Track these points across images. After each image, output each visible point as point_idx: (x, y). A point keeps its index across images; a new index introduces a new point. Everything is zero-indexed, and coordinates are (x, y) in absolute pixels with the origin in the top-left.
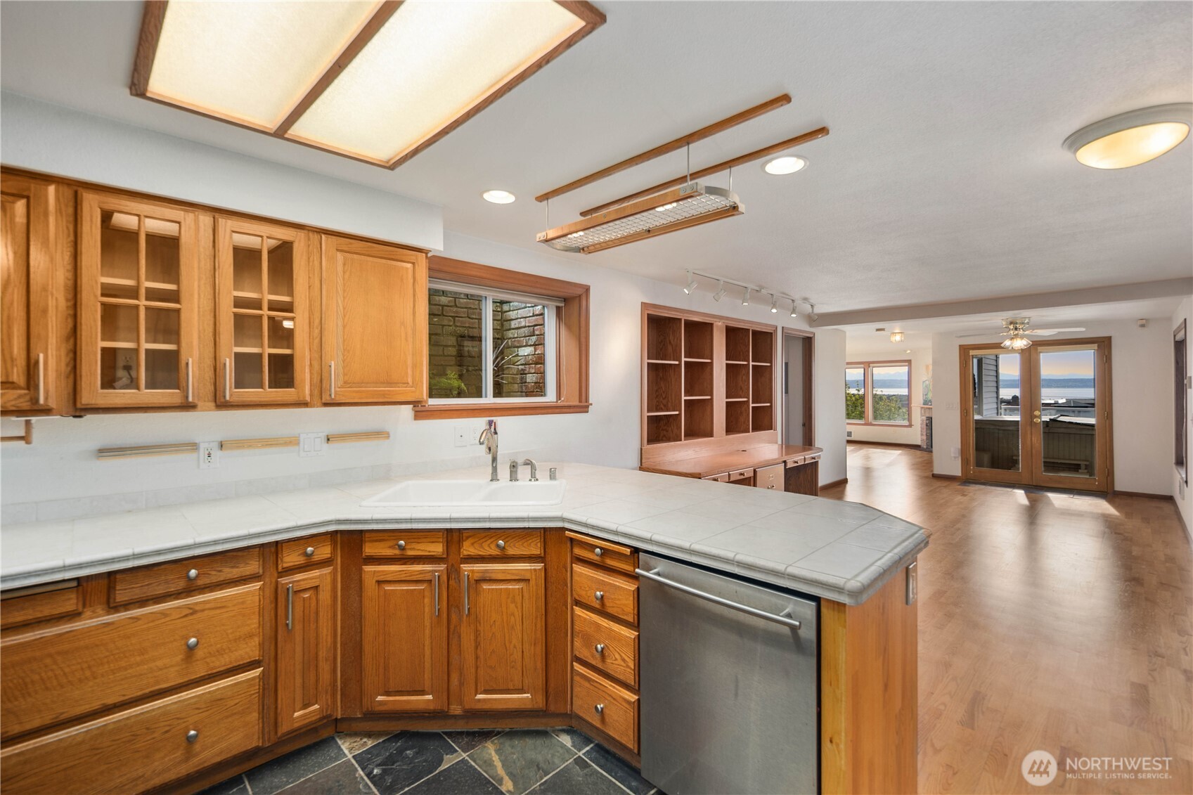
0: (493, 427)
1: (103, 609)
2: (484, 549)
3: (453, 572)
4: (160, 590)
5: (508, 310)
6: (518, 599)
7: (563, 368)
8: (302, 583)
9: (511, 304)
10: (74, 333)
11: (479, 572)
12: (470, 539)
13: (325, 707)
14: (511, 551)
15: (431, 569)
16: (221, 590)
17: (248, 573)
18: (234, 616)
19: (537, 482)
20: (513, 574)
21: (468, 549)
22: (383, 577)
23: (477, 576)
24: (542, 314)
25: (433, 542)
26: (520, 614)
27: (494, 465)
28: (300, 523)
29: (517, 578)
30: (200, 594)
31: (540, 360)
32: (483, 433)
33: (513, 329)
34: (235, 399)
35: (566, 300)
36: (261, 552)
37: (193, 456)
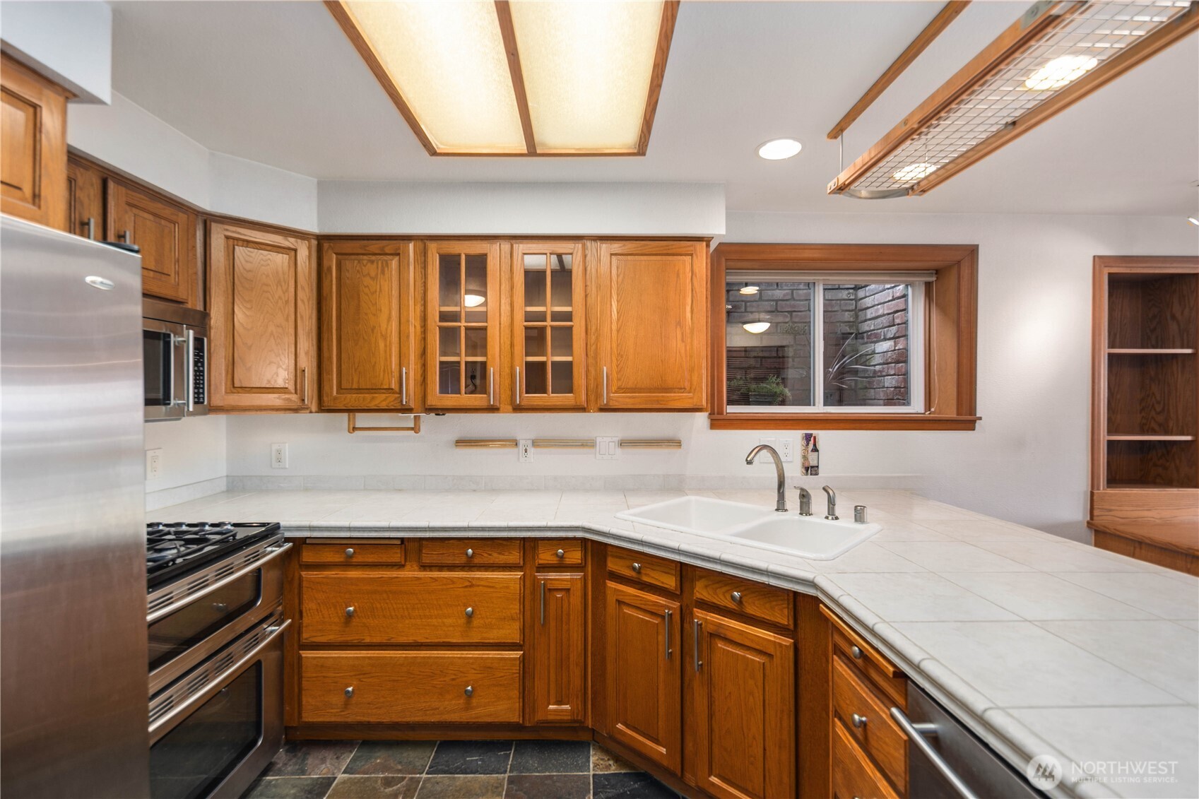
0: (812, 442)
1: (417, 566)
2: (718, 596)
3: (685, 614)
4: (449, 561)
5: (863, 296)
6: (760, 676)
7: (935, 367)
8: (553, 582)
9: (867, 288)
10: (424, 353)
11: (713, 623)
12: (703, 580)
13: (576, 711)
14: (751, 609)
15: (664, 603)
16: (493, 571)
17: (511, 562)
18: (501, 597)
19: (835, 522)
20: (752, 641)
21: (701, 591)
22: (622, 597)
23: (711, 628)
24: (905, 296)
25: (666, 573)
26: (762, 698)
27: (781, 491)
28: (551, 524)
29: (758, 647)
30: (478, 571)
31: (902, 358)
32: (754, 450)
33: (870, 319)
34: (524, 403)
35: (937, 272)
36: (522, 545)
37: (515, 450)
